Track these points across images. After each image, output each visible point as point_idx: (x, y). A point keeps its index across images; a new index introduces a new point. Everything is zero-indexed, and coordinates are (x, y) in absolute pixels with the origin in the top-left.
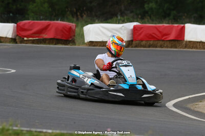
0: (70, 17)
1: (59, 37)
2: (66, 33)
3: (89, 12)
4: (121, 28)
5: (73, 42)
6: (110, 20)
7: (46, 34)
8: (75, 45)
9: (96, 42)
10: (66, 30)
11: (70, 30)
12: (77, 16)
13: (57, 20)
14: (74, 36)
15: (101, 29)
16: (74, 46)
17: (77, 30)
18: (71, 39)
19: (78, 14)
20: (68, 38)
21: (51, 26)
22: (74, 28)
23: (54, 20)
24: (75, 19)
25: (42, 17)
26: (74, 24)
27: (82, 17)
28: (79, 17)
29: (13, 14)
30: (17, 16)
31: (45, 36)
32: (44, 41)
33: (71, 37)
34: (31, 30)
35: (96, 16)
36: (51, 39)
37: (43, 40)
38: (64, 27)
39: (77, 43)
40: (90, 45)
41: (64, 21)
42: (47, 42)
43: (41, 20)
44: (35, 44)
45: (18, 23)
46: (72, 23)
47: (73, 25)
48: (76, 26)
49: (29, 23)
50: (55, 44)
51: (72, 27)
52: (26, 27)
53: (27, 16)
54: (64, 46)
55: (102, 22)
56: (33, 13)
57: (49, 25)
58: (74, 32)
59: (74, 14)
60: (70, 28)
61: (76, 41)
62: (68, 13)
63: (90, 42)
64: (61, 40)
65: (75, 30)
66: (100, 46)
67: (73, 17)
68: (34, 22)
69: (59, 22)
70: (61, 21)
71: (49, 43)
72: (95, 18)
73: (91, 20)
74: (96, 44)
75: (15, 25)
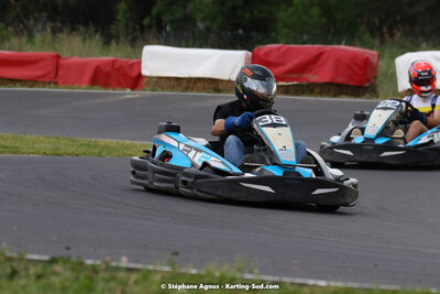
0: (367, 37)
1: (340, 80)
2: (357, 70)
3: (407, 26)
5: (373, 91)
7: (316, 74)
8: (378, 97)
10: (355, 63)
11: (366, 65)
12: (382, 34)
13: (339, 43)
14: (376, 77)
16: (374, 100)
17: (382, 65)
18: (367, 85)
19: (385, 29)
20: (362, 81)
21: (325, 56)
22: (374, 60)
23: (331, 43)
24: (377, 42)
25: (305, 37)
26: (375, 52)
27: (392, 36)
28: (386, 36)
29: (244, 30)
30: (254, 34)
31: (313, 77)
32: (310, 89)
33: (368, 81)
34: (283, 65)
36: (325, 84)
37: (308, 86)
38: (354, 58)
39: (381, 94)
41: (354, 45)
42: (316, 90)
43: (304, 43)
44: (291, 95)
45: (255, 50)
46: (372, 49)
47: (372, 53)
48: (379, 55)
49: (279, 49)
50: (335, 96)
51: (371, 58)
52: (271, 59)
53: (273, 35)
54: (352, 100)
55: (435, 47)
56: (288, 27)
57: (319, 55)
58: (375, 68)
59: (375, 31)
60: (367, 61)
61: (379, 88)
62: (363, 27)
64: (347, 86)
65: (377, 64)
67: (372, 36)
68: (289, 49)
69: (343, 47)
70: (346, 44)
71: (321, 94)
72: (421, 39)
73: (412, 42)
75: (250, 53)
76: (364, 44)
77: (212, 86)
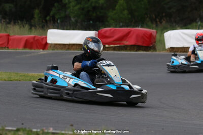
0: (149, 23)
1: (139, 44)
2: (147, 39)
3: (168, 18)
5: (154, 49)
6: (189, 26)
7: (127, 41)
8: (156, 51)
9: (177, 48)
10: (146, 36)
11: (151, 37)
12: (156, 22)
14: (155, 42)
15: (182, 34)
16: (155, 53)
17: (158, 36)
18: (151, 46)
19: (158, 20)
20: (149, 44)
21: (132, 33)
22: (154, 34)
23: (134, 27)
24: (154, 26)
25: (121, 24)
26: (154, 31)
27: (161, 23)
28: (158, 23)
29: (93, 21)
30: (98, 23)
31: (126, 43)
32: (125, 48)
33: (152, 44)
34: (113, 37)
35: (175, 22)
36: (131, 46)
37: (124, 47)
38: (145, 34)
39: (158, 49)
40: (170, 51)
41: (144, 28)
42: (128, 48)
43: (121, 27)
44: (117, 51)
45: (100, 30)
46: (153, 29)
47: (153, 31)
48: (157, 32)
49: (111, 30)
50: (137, 51)
51: (153, 33)
52: (107, 34)
53: (107, 23)
54: (145, 53)
55: (182, 28)
56: (113, 20)
57: (129, 33)
58: (155, 38)
59: (153, 21)
60: (151, 35)
61: (156, 47)
62: (148, 19)
63: (171, 48)
64: (142, 46)
65: (156, 36)
66: (181, 52)
67: (152, 23)
68: (115, 30)
69: (140, 28)
71: (130, 50)
72: (174, 24)
73: (170, 26)
74: (177, 50)
75: (97, 32)
76: (149, 27)
77: (80, 48)
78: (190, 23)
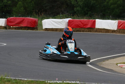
1: (29, 26)
2: (33, 23)
3: (45, 12)
4: (62, 22)
5: (37, 29)
6: (56, 17)
9: (49, 29)
14: (37, 25)
15: (52, 22)
16: (37, 31)
17: (39, 22)
19: (39, 13)
20: (34, 26)
24: (37, 16)
25: (20, 15)
27: (41, 14)
29: (5, 13)
30: (7, 14)
31: (22, 25)
32: (21, 28)
36: (25, 27)
37: (21, 27)
38: (32, 20)
40: (45, 31)
47: (36, 19)
48: (38, 20)
50: (27, 30)
53: (12, 14)
54: (32, 31)
56: (15, 12)
57: (24, 20)
58: (37, 23)
60: (35, 21)
61: (38, 28)
62: (34, 12)
63: (46, 28)
66: (51, 31)
67: (36, 14)
69: (29, 18)
70: (30, 17)
71: (24, 29)
72: (48, 15)
73: (46, 16)
75: (6, 19)
78: (56, 15)
